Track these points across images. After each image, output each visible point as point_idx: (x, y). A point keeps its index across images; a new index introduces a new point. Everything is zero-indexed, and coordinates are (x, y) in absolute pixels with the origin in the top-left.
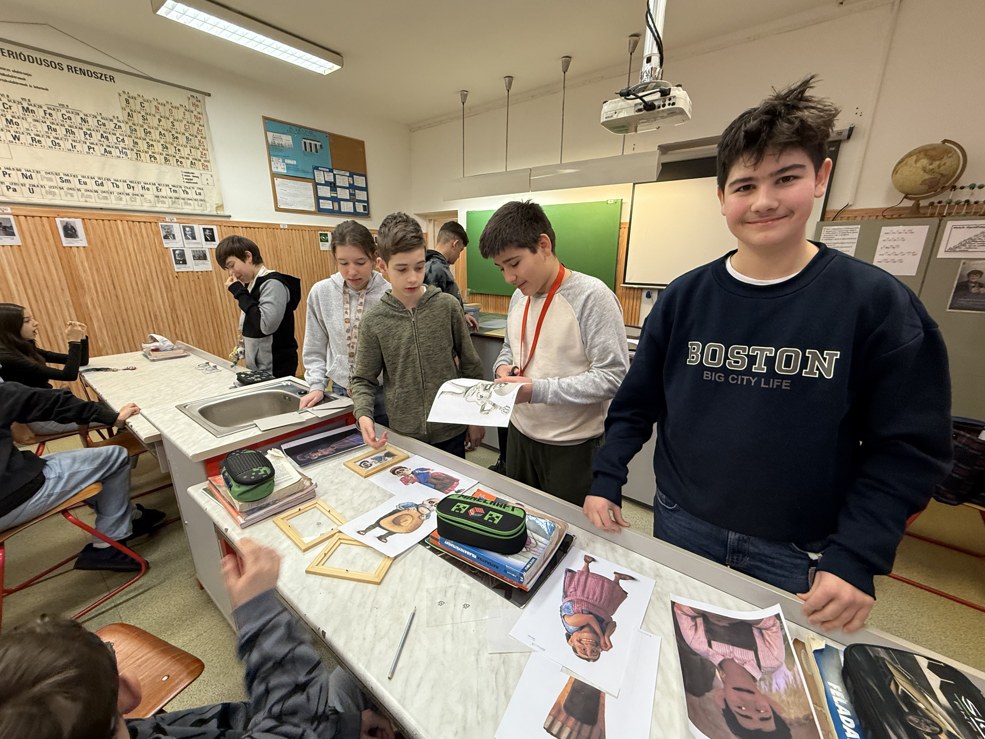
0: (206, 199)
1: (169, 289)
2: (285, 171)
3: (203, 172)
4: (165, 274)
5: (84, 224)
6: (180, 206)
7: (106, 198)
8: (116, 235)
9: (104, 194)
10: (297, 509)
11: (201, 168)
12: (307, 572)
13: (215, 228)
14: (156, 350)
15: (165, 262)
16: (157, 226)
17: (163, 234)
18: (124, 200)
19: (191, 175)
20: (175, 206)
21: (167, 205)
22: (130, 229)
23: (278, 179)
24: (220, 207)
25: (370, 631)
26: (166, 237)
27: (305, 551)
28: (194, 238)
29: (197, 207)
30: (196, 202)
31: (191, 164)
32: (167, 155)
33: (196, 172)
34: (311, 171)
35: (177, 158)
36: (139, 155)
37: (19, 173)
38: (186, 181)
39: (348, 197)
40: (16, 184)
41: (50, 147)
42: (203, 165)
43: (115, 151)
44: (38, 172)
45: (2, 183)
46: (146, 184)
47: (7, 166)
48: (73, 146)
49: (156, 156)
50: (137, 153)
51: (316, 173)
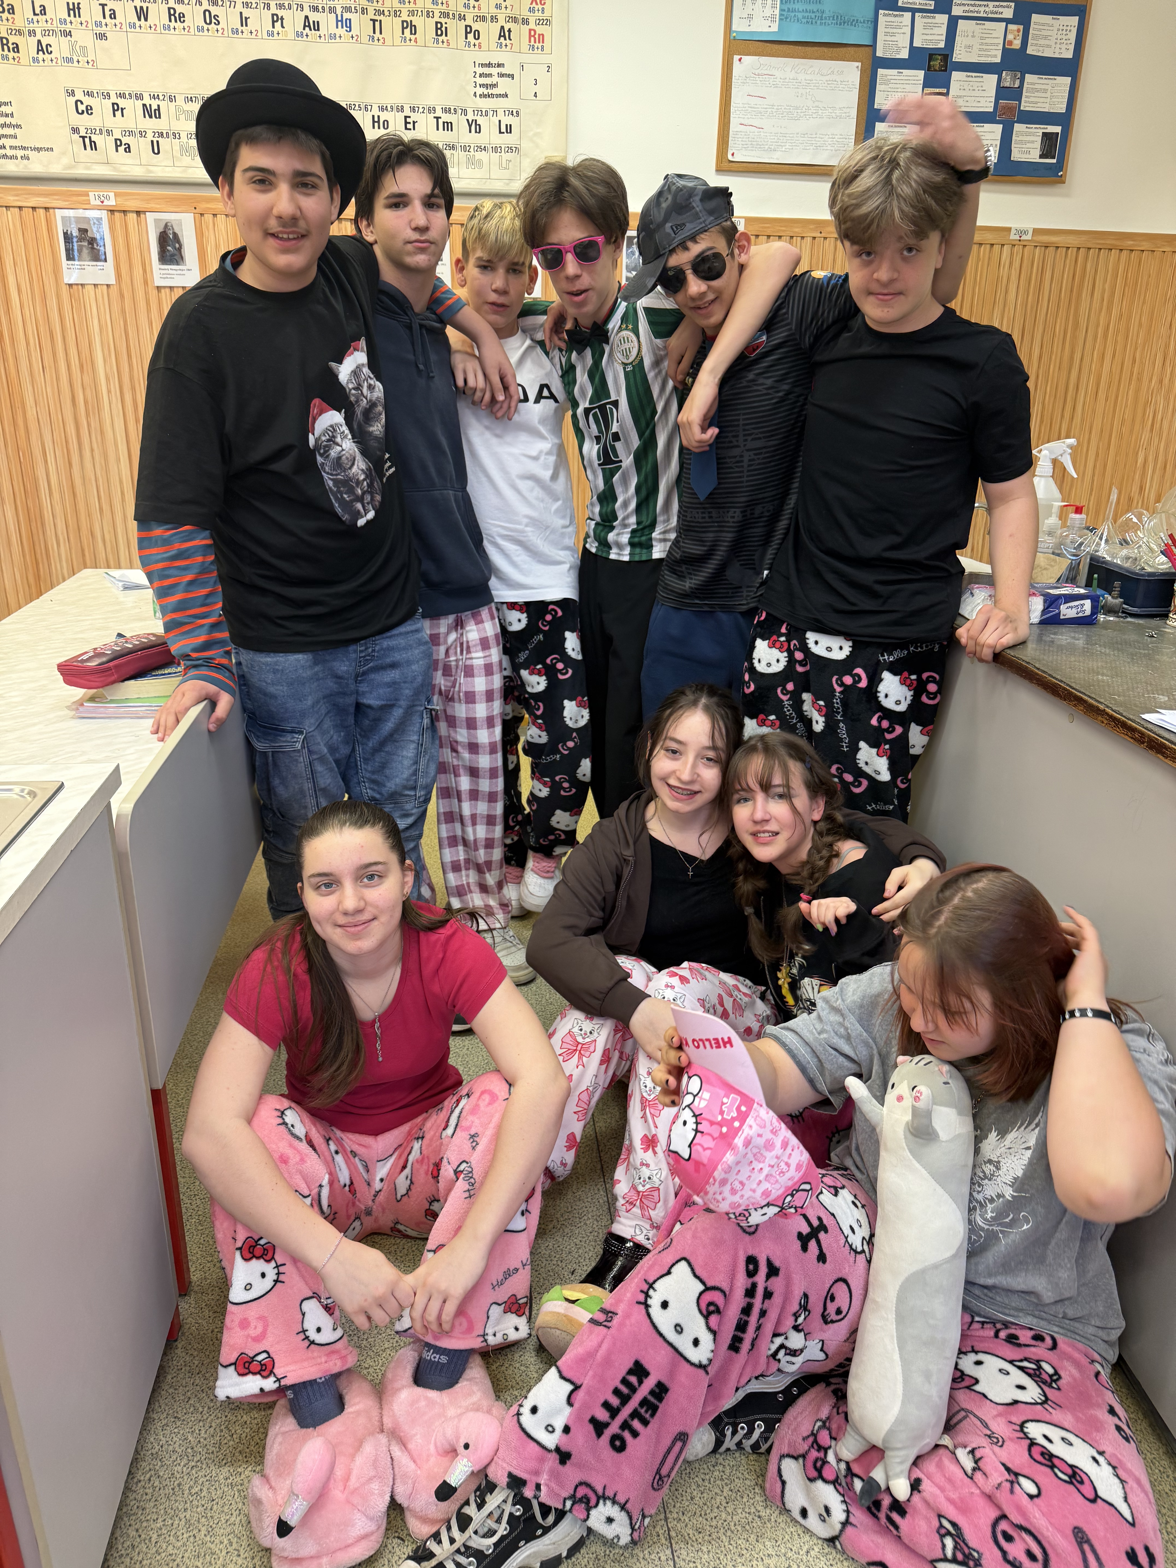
0: (525, 145)
2: (775, 27)
3: (528, 58)
5: (200, 227)
11: (524, 47)
19: (494, 71)
23: (747, 58)
29: (496, 173)
30: (495, 156)
31: (500, 36)
32: (446, 15)
33: (509, 60)
34: (870, 15)
35: (469, 21)
36: (377, 24)
37: (139, 103)
38: (480, 91)
39: (987, 106)
40: (131, 133)
41: (200, 29)
42: (532, 34)
43: (327, 22)
44: (172, 99)
45: (109, 132)
46: (382, 109)
47: (122, 88)
48: (244, 21)
49: (416, 20)
50: (374, 21)
51: (882, 19)
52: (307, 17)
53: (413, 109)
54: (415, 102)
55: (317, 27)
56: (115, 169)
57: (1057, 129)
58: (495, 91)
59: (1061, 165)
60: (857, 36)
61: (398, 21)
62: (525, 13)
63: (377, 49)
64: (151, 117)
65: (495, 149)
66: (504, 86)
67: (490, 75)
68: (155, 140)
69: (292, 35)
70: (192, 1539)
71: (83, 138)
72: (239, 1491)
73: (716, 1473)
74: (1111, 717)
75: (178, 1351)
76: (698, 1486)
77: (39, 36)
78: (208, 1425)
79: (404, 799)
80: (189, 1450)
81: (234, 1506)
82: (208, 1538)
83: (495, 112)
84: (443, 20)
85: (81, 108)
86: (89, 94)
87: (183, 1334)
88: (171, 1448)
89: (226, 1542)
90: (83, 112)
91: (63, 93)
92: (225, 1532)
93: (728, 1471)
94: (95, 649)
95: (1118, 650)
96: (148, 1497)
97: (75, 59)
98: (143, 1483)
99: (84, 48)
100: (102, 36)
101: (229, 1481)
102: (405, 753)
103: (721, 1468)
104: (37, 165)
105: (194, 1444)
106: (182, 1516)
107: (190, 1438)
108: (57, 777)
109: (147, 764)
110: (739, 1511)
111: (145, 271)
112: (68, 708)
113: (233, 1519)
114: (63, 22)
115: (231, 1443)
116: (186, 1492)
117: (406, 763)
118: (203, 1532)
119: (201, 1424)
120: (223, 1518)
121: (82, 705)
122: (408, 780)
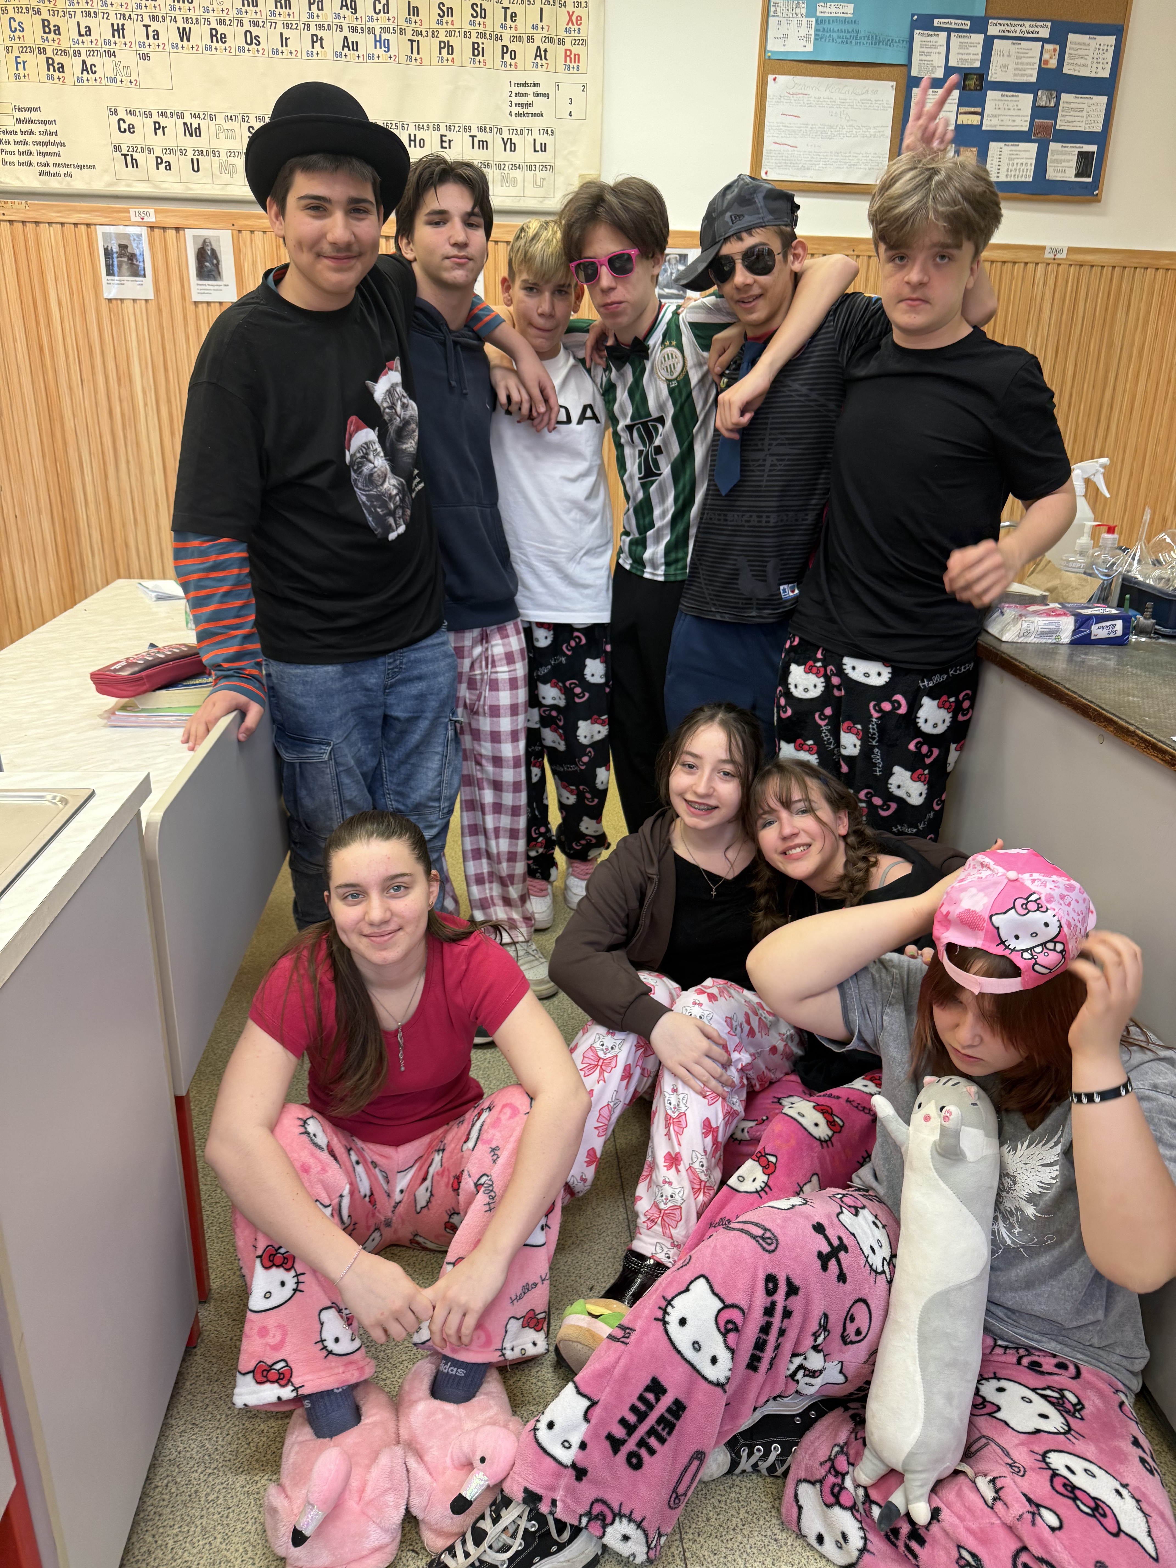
0: (559, 164)
2: (810, 48)
3: (563, 77)
5: (238, 243)
11: (561, 67)
19: (530, 90)
23: (780, 78)
29: (530, 191)
30: (529, 174)
31: (536, 56)
32: (482, 35)
33: (544, 79)
34: (906, 34)
35: (506, 42)
36: (415, 44)
37: (180, 122)
38: (515, 110)
39: (1023, 125)
40: (172, 151)
41: (241, 50)
42: (567, 54)
43: (366, 42)
44: (212, 117)
45: (150, 150)
46: (419, 127)
47: (163, 108)
48: (284, 41)
49: (453, 41)
50: (412, 41)
51: (917, 39)
52: (346, 38)
53: (449, 128)
54: (451, 121)
55: (355, 47)
56: (156, 187)
57: (1093, 148)
58: (530, 110)
59: (1096, 184)
60: (893, 55)
61: (436, 42)
62: (561, 33)
63: (414, 69)
64: (191, 135)
65: (530, 168)
66: (539, 104)
67: (526, 95)
68: (195, 158)
69: (330, 55)
70: (207, 1547)
71: (125, 155)
72: (255, 1499)
73: (733, 1495)
74: (1142, 738)
75: (197, 1358)
76: (715, 1507)
77: (84, 57)
78: (225, 1432)
79: (428, 811)
80: (207, 1457)
81: (250, 1515)
82: (223, 1546)
83: (530, 130)
84: (480, 41)
85: (124, 126)
86: (131, 113)
87: (202, 1341)
88: (188, 1455)
89: (241, 1550)
90: (125, 131)
91: (106, 112)
92: (241, 1540)
93: (744, 1493)
94: (128, 659)
95: (1150, 671)
96: (165, 1503)
97: (119, 79)
98: (159, 1489)
99: (127, 68)
100: (145, 57)
101: (246, 1489)
102: (429, 765)
103: (737, 1489)
104: (79, 182)
105: (211, 1451)
106: (198, 1523)
107: (208, 1445)
108: (89, 784)
109: (177, 773)
110: (756, 1534)
111: (183, 286)
112: (100, 716)
113: (249, 1527)
114: (107, 42)
115: (248, 1451)
116: (203, 1499)
117: (431, 774)
118: (219, 1540)
119: (219, 1431)
120: (239, 1526)
121: (114, 713)
122: (432, 791)
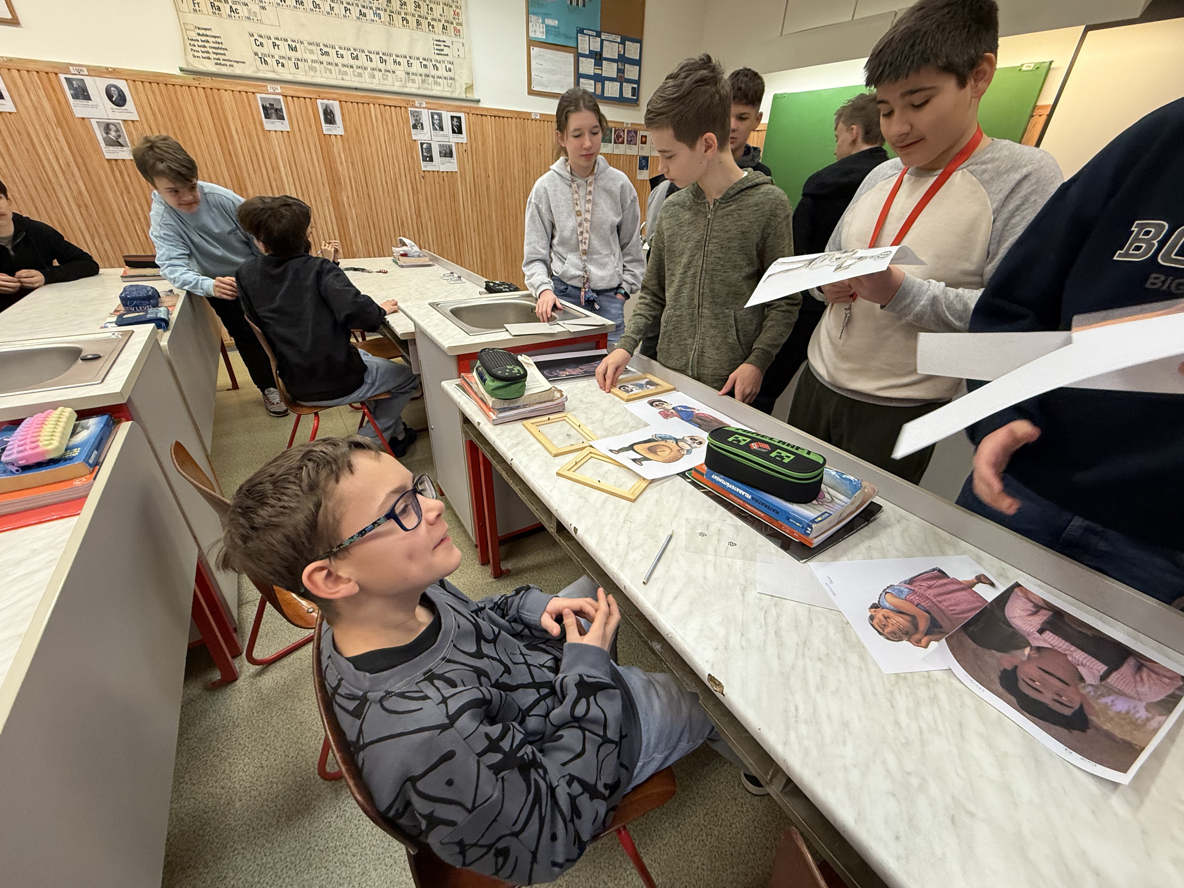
0: (456, 77)
1: (415, 191)
2: (544, 37)
3: (455, 39)
4: (412, 172)
5: (341, 108)
6: (429, 87)
7: (360, 75)
8: (369, 122)
9: (359, 70)
10: (546, 418)
11: (453, 35)
12: (558, 474)
13: (462, 115)
14: (405, 255)
15: (412, 158)
16: (407, 112)
17: (412, 122)
18: (377, 77)
20: (425, 86)
21: (416, 85)
22: (381, 114)
23: (535, 48)
24: (470, 88)
25: (623, 540)
26: (415, 127)
27: (556, 456)
28: (442, 129)
30: (445, 81)
31: (443, 28)
32: (420, 16)
33: (447, 39)
34: (574, 35)
35: (429, 21)
37: (286, 44)
38: (437, 52)
39: (615, 75)
40: (284, 58)
41: (311, 10)
42: (455, 29)
43: (370, 14)
44: (302, 43)
45: (273, 57)
46: (397, 56)
47: (276, 35)
48: (332, 9)
49: (408, 18)
50: (390, 15)
51: (579, 38)
52: (360, 10)
53: (410, 57)
55: (365, 15)
56: (279, 75)
57: (636, 86)
58: (443, 53)
59: (638, 99)
61: (400, 17)
62: (452, 20)
63: (392, 29)
64: (293, 50)
65: (445, 78)
66: (446, 51)
67: (440, 45)
68: (296, 62)
69: (355, 18)
71: (260, 58)
83: (444, 62)
84: (419, 19)
86: (260, 36)
90: (259, 45)
91: (247, 34)
97: (251, 18)
100: (263, 8)
104: (238, 70)
111: (318, 127)
